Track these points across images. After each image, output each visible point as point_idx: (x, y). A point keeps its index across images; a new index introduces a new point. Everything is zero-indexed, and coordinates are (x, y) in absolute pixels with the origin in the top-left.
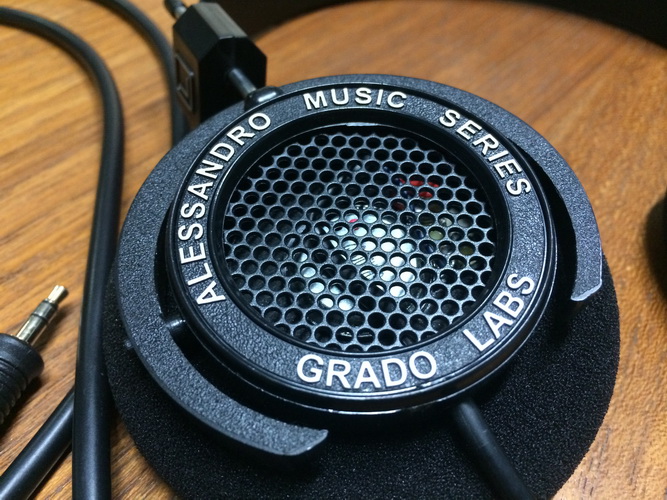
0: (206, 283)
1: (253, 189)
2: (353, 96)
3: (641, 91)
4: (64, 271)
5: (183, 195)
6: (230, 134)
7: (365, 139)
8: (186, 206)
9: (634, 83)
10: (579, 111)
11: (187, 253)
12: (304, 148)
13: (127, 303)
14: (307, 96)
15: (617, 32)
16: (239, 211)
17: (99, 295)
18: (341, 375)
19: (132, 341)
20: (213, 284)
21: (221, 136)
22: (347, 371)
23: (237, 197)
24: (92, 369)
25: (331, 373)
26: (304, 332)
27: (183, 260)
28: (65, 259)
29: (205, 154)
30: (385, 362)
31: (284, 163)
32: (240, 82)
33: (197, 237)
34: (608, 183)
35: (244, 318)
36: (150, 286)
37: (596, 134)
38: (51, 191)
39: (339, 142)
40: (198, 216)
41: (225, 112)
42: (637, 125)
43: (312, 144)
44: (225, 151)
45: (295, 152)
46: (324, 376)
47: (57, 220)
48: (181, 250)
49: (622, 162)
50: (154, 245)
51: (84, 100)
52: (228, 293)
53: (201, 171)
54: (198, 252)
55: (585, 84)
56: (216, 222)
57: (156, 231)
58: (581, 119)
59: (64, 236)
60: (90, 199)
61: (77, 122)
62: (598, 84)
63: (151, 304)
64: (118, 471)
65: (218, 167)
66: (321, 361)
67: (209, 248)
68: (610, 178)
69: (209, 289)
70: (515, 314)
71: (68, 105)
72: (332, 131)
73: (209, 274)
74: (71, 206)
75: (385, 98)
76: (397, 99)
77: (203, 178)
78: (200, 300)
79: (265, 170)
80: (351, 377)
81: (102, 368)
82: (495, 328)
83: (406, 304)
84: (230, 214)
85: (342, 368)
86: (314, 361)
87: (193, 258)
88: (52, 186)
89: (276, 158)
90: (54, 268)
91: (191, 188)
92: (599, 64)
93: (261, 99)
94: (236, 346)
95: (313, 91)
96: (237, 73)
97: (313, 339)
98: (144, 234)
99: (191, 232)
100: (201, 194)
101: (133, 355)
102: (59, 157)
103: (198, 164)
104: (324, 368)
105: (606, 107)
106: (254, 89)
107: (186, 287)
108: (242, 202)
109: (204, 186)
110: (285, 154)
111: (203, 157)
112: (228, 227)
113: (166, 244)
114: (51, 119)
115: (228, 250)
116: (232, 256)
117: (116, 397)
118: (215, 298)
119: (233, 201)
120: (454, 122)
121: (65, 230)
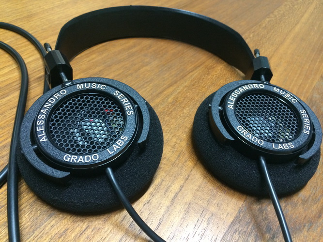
0: (43, 136)
1: (60, 111)
2: (91, 85)
3: (210, 77)
4: (7, 132)
5: (39, 113)
6: (54, 96)
7: (94, 98)
8: (40, 116)
9: (208, 74)
10: (186, 84)
11: (39, 128)
12: (76, 99)
13: (22, 141)
14: (78, 85)
15: (210, 54)
16: (56, 117)
17: (16, 139)
18: (74, 159)
19: (23, 151)
20: (45, 136)
21: (52, 96)
22: (76, 158)
23: (55, 113)
24: (13, 160)
25: (72, 159)
26: (69, 149)
27: (38, 130)
28: (7, 129)
29: (47, 101)
30: (86, 156)
31: (70, 104)
32: (63, 77)
33: (42, 124)
34: (187, 109)
35: (52, 145)
36: (29, 137)
37: (189, 92)
38: (3, 106)
39: (87, 98)
40: (43, 118)
41: (56, 87)
42: (204, 89)
43: (79, 98)
44: (52, 100)
45: (74, 101)
46: (70, 159)
47: (5, 116)
48: (37, 128)
49: (194, 101)
50: (31, 126)
51: (16, 75)
52: (48, 139)
53: (45, 106)
54: (42, 128)
55: (191, 74)
56: (48, 120)
57: (32, 122)
58: (186, 86)
59: (7, 121)
60: (15, 110)
61: (14, 82)
62: (196, 74)
63: (29, 142)
64: (20, 189)
65: (50, 105)
66: (70, 156)
67: (45, 127)
68: (188, 107)
69: (44, 138)
70: (121, 146)
71: (11, 76)
72: (85, 95)
73: (44, 134)
74: (10, 112)
75: (100, 86)
76: (103, 87)
77: (45, 108)
78: (41, 141)
79: (65, 106)
80: (77, 160)
81: (16, 160)
82: (115, 149)
83: (102, 143)
84: (53, 118)
85: (75, 157)
86: (68, 156)
87: (40, 130)
88: (4, 105)
89: (68, 102)
90: (3, 131)
91: (42, 111)
92: (199, 66)
93: (67, 84)
94: (49, 152)
95: (80, 84)
96: (63, 74)
97: (71, 151)
98: (28, 123)
99: (41, 122)
100: (44, 113)
101: (23, 155)
102: (7, 95)
103: (44, 104)
104: (71, 158)
105: (196, 82)
106: (67, 80)
107: (37, 137)
108: (57, 114)
109: (45, 110)
110: (71, 101)
111: (46, 102)
112: (51, 121)
113: (34, 126)
114: (5, 81)
115: (51, 128)
116: (52, 129)
117: (19, 167)
118: (45, 140)
119: (54, 114)
120: (117, 94)
121: (7, 119)
